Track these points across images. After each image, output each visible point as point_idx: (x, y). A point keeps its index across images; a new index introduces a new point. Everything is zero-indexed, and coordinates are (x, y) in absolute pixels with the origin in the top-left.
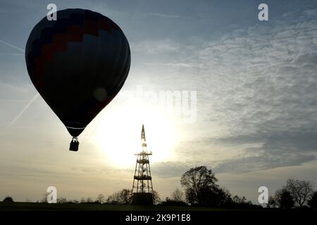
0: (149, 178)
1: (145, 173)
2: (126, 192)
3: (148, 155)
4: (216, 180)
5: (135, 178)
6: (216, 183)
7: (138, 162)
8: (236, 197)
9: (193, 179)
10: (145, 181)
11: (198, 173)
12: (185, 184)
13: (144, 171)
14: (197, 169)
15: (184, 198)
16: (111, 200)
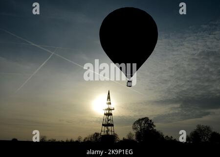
0: (112, 125)
1: (109, 122)
2: (97, 134)
3: (111, 110)
4: (154, 126)
5: (103, 125)
6: (154, 128)
7: (105, 114)
8: (167, 136)
9: (140, 125)
10: (109, 128)
11: (143, 122)
12: (135, 129)
13: (109, 120)
14: (143, 119)
15: (134, 138)
16: (86, 140)
